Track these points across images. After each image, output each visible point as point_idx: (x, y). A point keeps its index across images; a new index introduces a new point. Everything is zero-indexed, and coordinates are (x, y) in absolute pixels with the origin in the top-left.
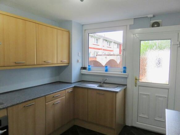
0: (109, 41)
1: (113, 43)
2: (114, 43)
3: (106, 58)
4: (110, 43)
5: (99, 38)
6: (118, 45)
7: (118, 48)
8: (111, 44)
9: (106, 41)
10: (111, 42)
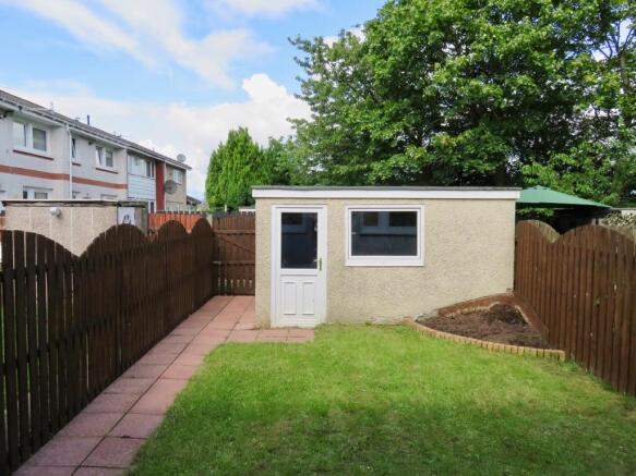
0: (105, 144)
1: (124, 153)
2: (130, 153)
3: (59, 216)
4: (111, 154)
5: (53, 127)
6: (148, 163)
7: (149, 175)
8: (114, 155)
9: (91, 141)
10: (118, 149)
